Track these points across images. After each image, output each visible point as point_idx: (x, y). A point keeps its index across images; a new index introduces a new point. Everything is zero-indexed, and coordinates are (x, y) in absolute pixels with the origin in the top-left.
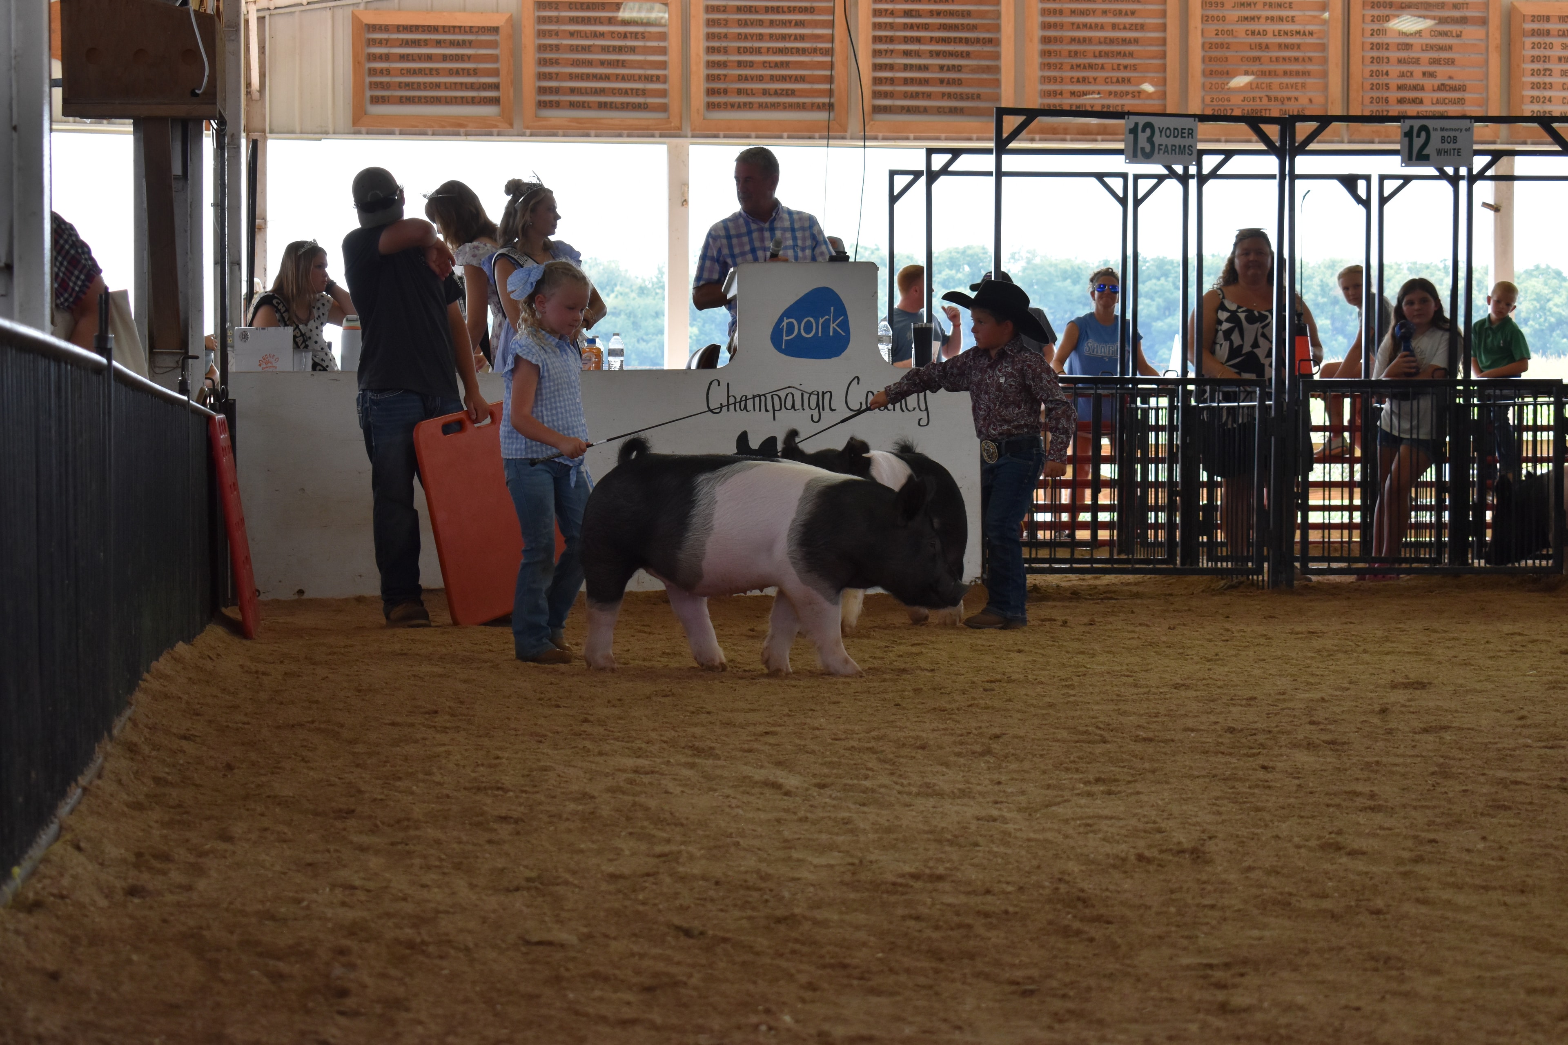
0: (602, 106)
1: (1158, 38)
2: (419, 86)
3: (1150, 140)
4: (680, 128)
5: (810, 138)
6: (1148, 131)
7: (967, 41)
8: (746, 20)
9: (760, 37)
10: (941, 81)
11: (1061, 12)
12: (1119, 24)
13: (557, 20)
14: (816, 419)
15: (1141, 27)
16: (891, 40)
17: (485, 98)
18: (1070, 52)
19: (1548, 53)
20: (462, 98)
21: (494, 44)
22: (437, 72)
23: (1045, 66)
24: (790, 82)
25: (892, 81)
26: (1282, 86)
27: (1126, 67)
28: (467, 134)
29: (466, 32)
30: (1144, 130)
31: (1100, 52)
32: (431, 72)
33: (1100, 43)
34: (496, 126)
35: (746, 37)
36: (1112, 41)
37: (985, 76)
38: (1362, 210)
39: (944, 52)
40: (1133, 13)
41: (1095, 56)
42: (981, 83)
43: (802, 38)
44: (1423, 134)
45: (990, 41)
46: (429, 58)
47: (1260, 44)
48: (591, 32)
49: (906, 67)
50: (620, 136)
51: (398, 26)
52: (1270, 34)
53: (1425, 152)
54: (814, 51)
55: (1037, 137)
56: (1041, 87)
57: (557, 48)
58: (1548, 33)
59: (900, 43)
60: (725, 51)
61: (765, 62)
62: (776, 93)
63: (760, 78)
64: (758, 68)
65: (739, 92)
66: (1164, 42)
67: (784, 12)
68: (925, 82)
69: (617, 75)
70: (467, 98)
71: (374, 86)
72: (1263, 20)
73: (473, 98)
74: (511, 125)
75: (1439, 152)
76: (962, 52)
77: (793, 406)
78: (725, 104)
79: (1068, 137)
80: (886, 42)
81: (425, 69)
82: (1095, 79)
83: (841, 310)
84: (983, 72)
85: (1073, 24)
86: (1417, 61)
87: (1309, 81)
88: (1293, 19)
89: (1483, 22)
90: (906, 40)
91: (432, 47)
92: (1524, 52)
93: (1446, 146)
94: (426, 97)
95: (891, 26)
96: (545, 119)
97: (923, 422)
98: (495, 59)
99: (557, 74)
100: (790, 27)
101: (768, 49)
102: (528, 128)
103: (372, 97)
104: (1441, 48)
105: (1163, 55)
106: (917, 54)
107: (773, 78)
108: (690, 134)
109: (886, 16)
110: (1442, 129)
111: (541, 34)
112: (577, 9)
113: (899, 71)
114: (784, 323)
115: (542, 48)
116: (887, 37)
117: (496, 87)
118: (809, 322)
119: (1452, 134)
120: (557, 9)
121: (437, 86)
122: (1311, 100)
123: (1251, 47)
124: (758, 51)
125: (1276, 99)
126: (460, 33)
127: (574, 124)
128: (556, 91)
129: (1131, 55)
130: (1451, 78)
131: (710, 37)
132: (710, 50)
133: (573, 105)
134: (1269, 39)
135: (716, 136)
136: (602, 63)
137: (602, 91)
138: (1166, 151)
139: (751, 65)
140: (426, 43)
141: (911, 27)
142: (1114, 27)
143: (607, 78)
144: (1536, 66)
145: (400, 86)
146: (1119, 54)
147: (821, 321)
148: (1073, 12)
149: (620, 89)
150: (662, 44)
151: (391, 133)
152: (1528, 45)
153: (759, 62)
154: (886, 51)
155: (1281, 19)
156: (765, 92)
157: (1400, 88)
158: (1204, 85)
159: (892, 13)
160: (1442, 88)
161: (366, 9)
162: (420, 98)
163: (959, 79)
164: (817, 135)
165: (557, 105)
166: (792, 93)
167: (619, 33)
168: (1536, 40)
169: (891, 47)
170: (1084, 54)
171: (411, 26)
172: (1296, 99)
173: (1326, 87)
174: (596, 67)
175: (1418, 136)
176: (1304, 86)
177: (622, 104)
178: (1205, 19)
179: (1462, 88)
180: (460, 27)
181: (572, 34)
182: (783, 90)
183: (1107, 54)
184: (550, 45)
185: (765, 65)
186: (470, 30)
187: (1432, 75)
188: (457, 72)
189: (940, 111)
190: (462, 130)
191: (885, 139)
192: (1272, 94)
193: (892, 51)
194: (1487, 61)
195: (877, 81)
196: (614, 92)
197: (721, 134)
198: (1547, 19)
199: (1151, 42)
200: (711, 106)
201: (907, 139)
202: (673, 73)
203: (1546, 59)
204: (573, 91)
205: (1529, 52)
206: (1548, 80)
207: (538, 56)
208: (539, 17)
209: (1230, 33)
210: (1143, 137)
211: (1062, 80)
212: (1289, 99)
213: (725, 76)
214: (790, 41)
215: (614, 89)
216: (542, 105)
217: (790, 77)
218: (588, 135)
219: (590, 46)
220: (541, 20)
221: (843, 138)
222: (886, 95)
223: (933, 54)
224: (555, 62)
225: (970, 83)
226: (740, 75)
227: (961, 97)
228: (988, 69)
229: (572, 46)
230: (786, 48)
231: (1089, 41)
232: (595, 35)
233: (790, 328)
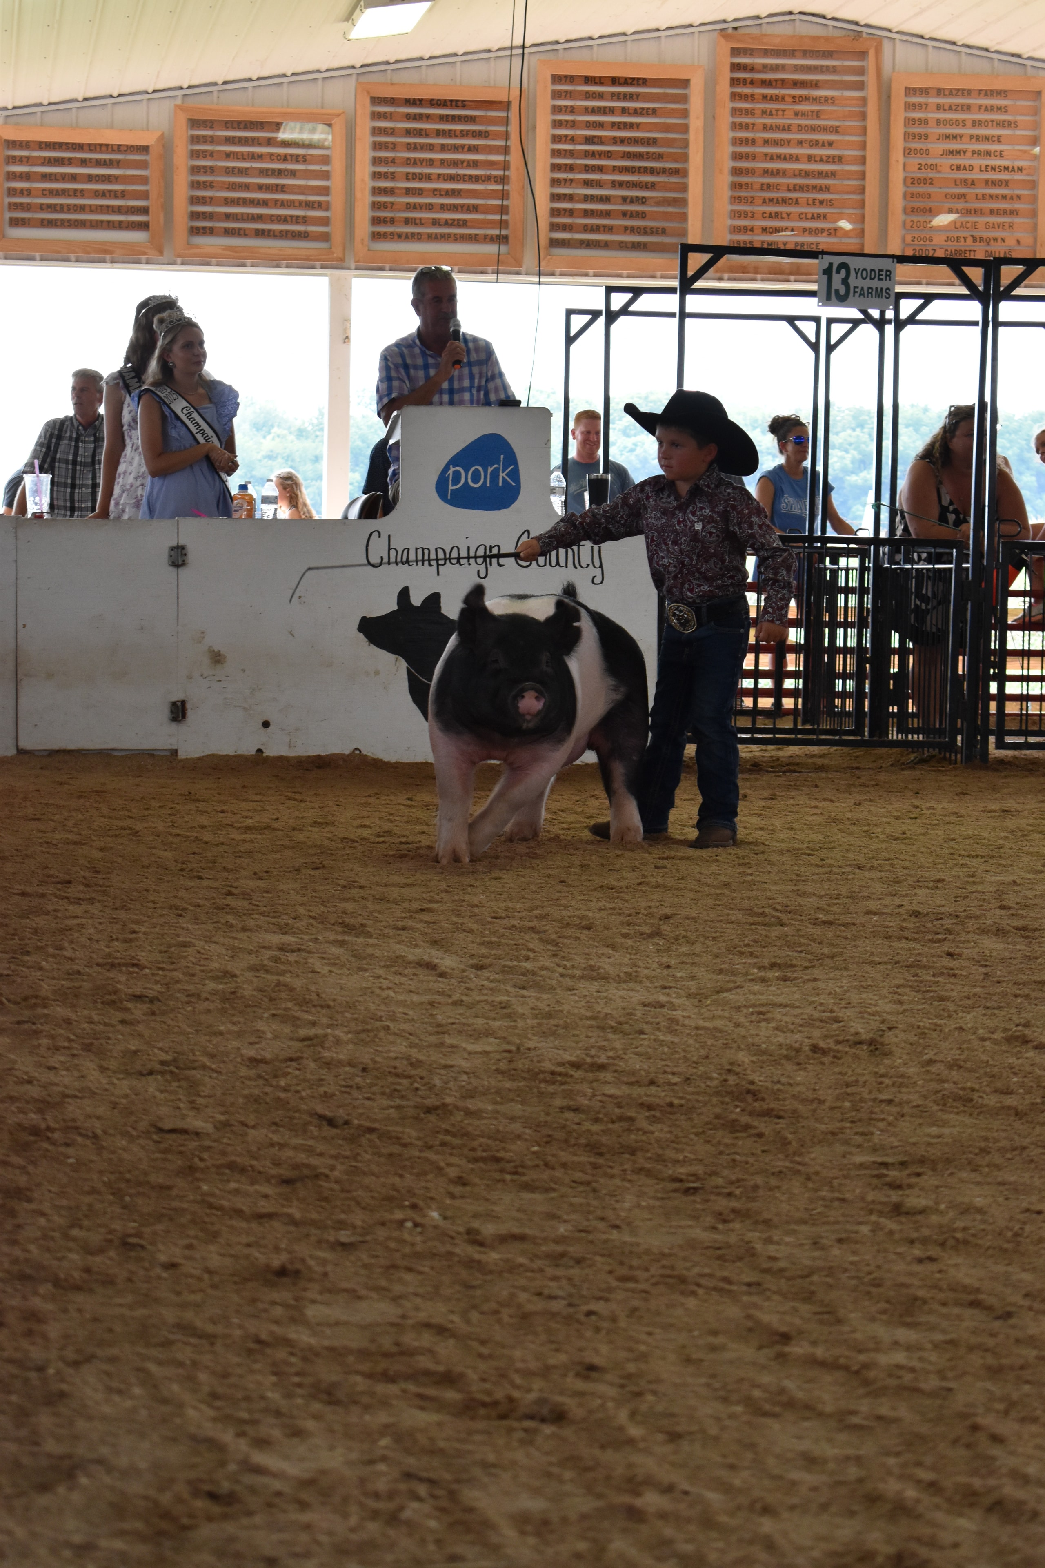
0: (260, 234)
1: (856, 172)
2: (62, 208)
3: (845, 282)
4: (343, 260)
5: (482, 272)
6: (843, 271)
7: (652, 171)
8: (415, 144)
9: (431, 163)
10: (624, 214)
11: (753, 142)
12: (815, 156)
13: (212, 140)
14: (482, 575)
15: (840, 159)
16: (571, 168)
17: (133, 222)
18: (762, 184)
20: (109, 222)
21: (144, 165)
22: (81, 193)
23: (735, 200)
24: (462, 212)
25: (571, 213)
26: (988, 226)
27: (821, 202)
28: (113, 262)
29: (113, 151)
30: (838, 272)
31: (795, 185)
32: (75, 193)
33: (795, 176)
34: (144, 254)
35: (415, 162)
36: (807, 174)
37: (670, 209)
39: (628, 182)
40: (830, 144)
41: (789, 190)
42: (667, 216)
43: (475, 164)
45: (676, 172)
46: (73, 178)
47: (966, 180)
48: (249, 153)
49: (587, 198)
50: (278, 266)
51: (41, 143)
52: (976, 170)
54: (488, 179)
55: (726, 275)
56: (730, 222)
57: (212, 170)
59: (580, 172)
60: (393, 177)
61: (435, 190)
62: (447, 223)
63: (430, 207)
64: (427, 196)
65: (407, 221)
66: (863, 176)
67: (456, 136)
68: (607, 214)
69: (276, 201)
70: (113, 222)
71: (13, 207)
72: (969, 154)
73: (120, 222)
74: (161, 253)
76: (647, 183)
77: (459, 560)
78: (392, 234)
79: (759, 276)
80: (565, 171)
81: (68, 190)
82: (789, 215)
83: (511, 459)
84: (669, 205)
85: (766, 155)
87: (1017, 220)
88: (1001, 154)
90: (587, 169)
91: (77, 166)
94: (69, 221)
95: (571, 154)
96: (198, 246)
97: (598, 580)
98: (144, 180)
99: (211, 198)
100: (463, 152)
101: (439, 175)
102: (179, 256)
103: (11, 219)
105: (862, 190)
106: (599, 184)
107: (443, 208)
108: (353, 265)
109: (565, 142)
111: (195, 154)
112: (233, 128)
113: (579, 202)
114: (451, 472)
115: (195, 170)
116: (566, 165)
117: (145, 211)
118: (477, 470)
120: (212, 128)
121: (82, 209)
122: (1018, 242)
123: (956, 183)
124: (428, 178)
125: (981, 239)
126: (107, 152)
127: (229, 253)
128: (210, 216)
129: (827, 189)
131: (376, 161)
132: (376, 176)
133: (228, 232)
134: (976, 175)
135: (381, 269)
136: (260, 188)
137: (259, 218)
138: (861, 294)
139: (420, 192)
140: (70, 162)
141: (593, 155)
142: (810, 158)
143: (265, 203)
145: (42, 208)
146: (814, 187)
147: (490, 470)
148: (766, 142)
149: (279, 216)
150: (325, 168)
151: (31, 258)
153: (429, 190)
154: (565, 180)
155: (988, 153)
156: (435, 223)
158: (904, 223)
159: (572, 140)
161: (5, 123)
162: (62, 220)
163: (643, 212)
164: (490, 269)
165: (211, 232)
166: (464, 223)
167: (279, 155)
169: (570, 176)
170: (777, 187)
171: (55, 143)
172: (1003, 240)
173: (1035, 228)
174: (252, 191)
176: (1012, 226)
177: (281, 231)
178: (908, 152)
180: (107, 145)
181: (228, 156)
182: (454, 220)
183: (802, 188)
184: (205, 167)
185: (435, 192)
186: (119, 149)
188: (103, 194)
189: (622, 246)
190: (108, 257)
191: (562, 275)
192: (975, 234)
193: (571, 180)
195: (554, 212)
196: (272, 219)
197: (387, 266)
199: (848, 175)
200: (376, 236)
201: (586, 275)
202: (336, 199)
204: (228, 217)
207: (190, 178)
208: (192, 137)
209: (934, 167)
210: (837, 279)
211: (753, 215)
212: (995, 240)
213: (392, 203)
214: (462, 168)
215: (273, 216)
216: (195, 231)
217: (462, 206)
218: (243, 265)
219: (247, 169)
220: (195, 140)
221: (518, 273)
222: (565, 228)
223: (615, 184)
224: (210, 185)
225: (654, 216)
226: (408, 203)
227: (645, 231)
228: (674, 202)
229: (228, 168)
230: (458, 175)
231: (783, 173)
232: (253, 157)
233: (457, 477)
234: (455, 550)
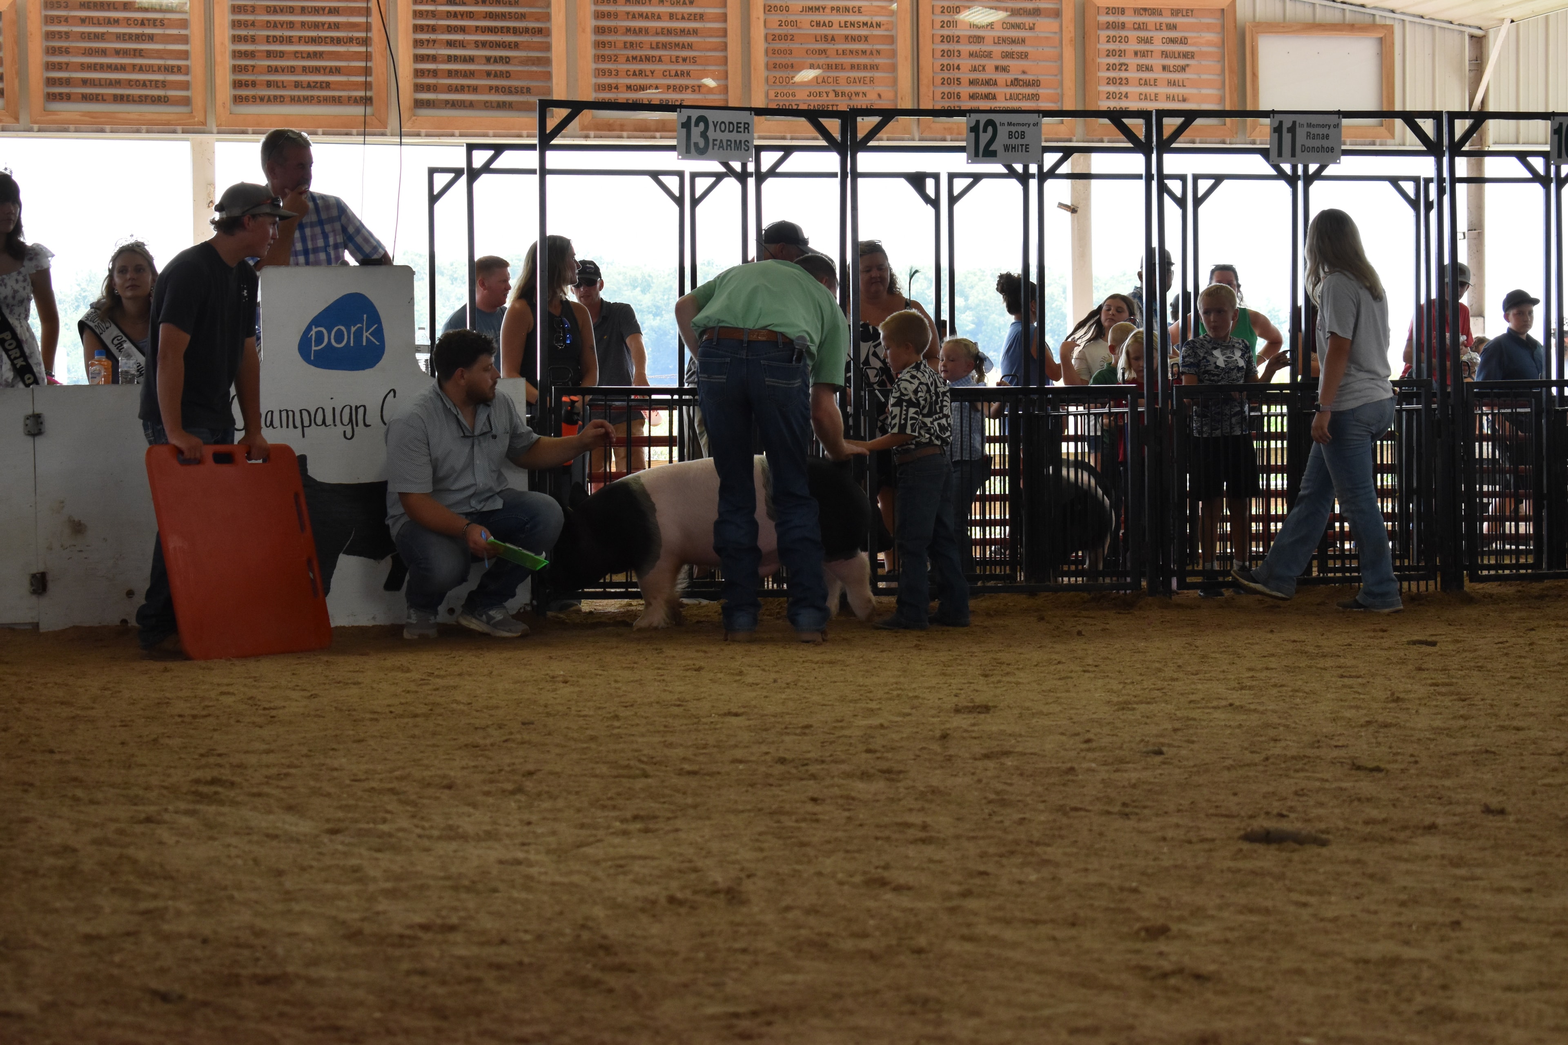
0: (118, 99)
1: (718, 29)
3: (704, 135)
4: (204, 124)
5: (347, 134)
6: (702, 125)
7: (516, 31)
8: (275, 7)
9: (291, 25)
10: (488, 74)
11: (615, 1)
12: (676, 14)
13: (66, 5)
14: (349, 435)
16: (433, 29)
18: (625, 43)
19: (1123, 47)
23: (599, 58)
24: (325, 74)
25: (435, 73)
26: (848, 81)
27: (684, 60)
30: (697, 125)
31: (658, 43)
33: (657, 34)
34: (1, 121)
35: (275, 25)
36: (669, 32)
37: (534, 69)
38: (931, 210)
39: (491, 42)
40: (692, 2)
41: (652, 48)
42: (531, 76)
43: (336, 26)
44: (990, 129)
45: (539, 31)
47: (826, 36)
48: (105, 18)
49: (450, 59)
50: (138, 131)
52: (836, 26)
53: (992, 148)
54: (350, 41)
55: (592, 133)
56: (594, 81)
57: (67, 35)
58: (1123, 26)
59: (443, 33)
60: (253, 40)
61: (296, 52)
62: (310, 86)
63: (292, 70)
64: (288, 59)
65: (269, 84)
66: (724, 33)
68: (471, 74)
69: (134, 66)
72: (828, 10)
74: (17, 119)
75: (1006, 148)
76: (510, 43)
77: (324, 422)
78: (254, 97)
79: (625, 134)
80: (428, 32)
82: (652, 72)
83: (375, 318)
84: (533, 64)
85: (628, 13)
86: (989, 55)
87: (877, 74)
88: (859, 10)
89: (1057, 14)
90: (450, 29)
92: (1099, 46)
93: (1014, 142)
95: (433, 15)
96: (54, 112)
99: (67, 64)
100: (324, 14)
101: (300, 38)
102: (36, 123)
104: (1013, 41)
105: (725, 47)
106: (462, 44)
107: (305, 70)
108: (215, 129)
109: (427, 3)
110: (1009, 124)
111: (49, 20)
113: (443, 62)
114: (313, 333)
115: (50, 36)
116: (428, 26)
117: (0, 78)
118: (340, 331)
119: (1020, 129)
122: (879, 96)
123: (816, 39)
124: (289, 40)
125: (843, 94)
127: (87, 118)
128: (68, 82)
129: (690, 46)
130: (1024, 72)
131: (235, 24)
132: (236, 39)
133: (86, 98)
134: (835, 31)
135: (244, 132)
136: (118, 53)
137: (117, 83)
138: (721, 147)
139: (281, 55)
141: (455, 15)
142: (672, 16)
143: (122, 68)
144: (1112, 60)
146: (677, 45)
147: (353, 329)
148: (628, 1)
149: (137, 81)
150: (183, 32)
152: (1103, 39)
153: (290, 52)
154: (428, 41)
155: (847, 9)
156: (297, 85)
157: (972, 83)
158: (767, 79)
160: (1015, 83)
163: (507, 72)
164: (354, 131)
165: (68, 98)
166: (327, 85)
167: (136, 20)
168: (1111, 33)
169: (433, 37)
170: (640, 45)
172: (865, 94)
173: (895, 82)
174: (111, 56)
175: (985, 131)
176: (872, 80)
177: (140, 96)
178: (768, 9)
179: (1036, 83)
181: (83, 21)
182: (317, 82)
183: (665, 46)
184: (59, 33)
185: (296, 55)
187: (1005, 69)
189: (487, 106)
191: (428, 135)
192: (836, 89)
193: (434, 41)
194: (1061, 57)
195: (418, 73)
196: (130, 84)
197: (250, 129)
198: (1122, 11)
199: (711, 33)
200: (238, 100)
201: (452, 135)
202: (196, 63)
203: (1122, 53)
204: (85, 82)
205: (1104, 46)
206: (1123, 75)
207: (46, 44)
208: (46, 2)
209: (794, 24)
210: (696, 132)
211: (617, 73)
212: (857, 94)
213: (253, 66)
214: (324, 30)
215: (130, 81)
216: (52, 97)
217: (325, 68)
218: (102, 131)
219: (103, 34)
220: (48, 5)
221: (383, 134)
222: (429, 88)
223: (478, 45)
224: (67, 51)
225: (519, 75)
226: (269, 66)
227: (509, 91)
228: (538, 61)
229: (83, 33)
230: (320, 37)
231: (645, 31)
232: (109, 22)
233: (319, 337)
234: (320, 411)
